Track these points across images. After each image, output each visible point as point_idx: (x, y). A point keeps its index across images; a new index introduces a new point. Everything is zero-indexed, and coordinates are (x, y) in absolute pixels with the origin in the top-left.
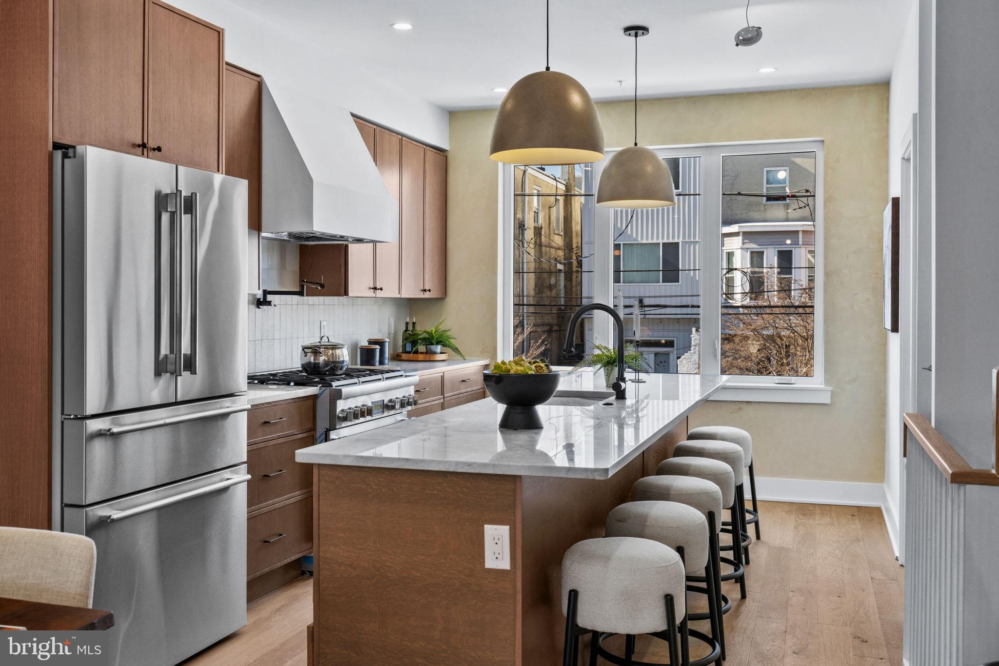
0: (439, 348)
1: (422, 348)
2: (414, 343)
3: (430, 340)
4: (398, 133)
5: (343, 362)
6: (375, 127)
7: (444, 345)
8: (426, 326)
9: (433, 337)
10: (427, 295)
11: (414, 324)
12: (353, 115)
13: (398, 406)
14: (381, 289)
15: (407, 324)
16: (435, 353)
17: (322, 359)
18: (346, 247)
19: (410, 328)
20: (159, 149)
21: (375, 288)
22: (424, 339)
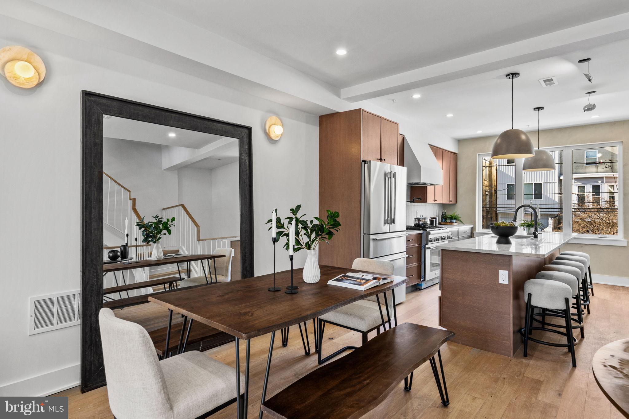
0: (455, 221)
1: (448, 221)
2: (446, 219)
3: (451, 218)
4: (442, 149)
5: (428, 224)
6: (435, 147)
7: (456, 220)
8: (449, 213)
9: (452, 217)
10: (451, 203)
11: (445, 212)
12: (429, 144)
13: (446, 239)
14: (437, 200)
15: (443, 212)
16: (453, 222)
17: (421, 222)
18: (427, 187)
19: (444, 214)
20: (384, 160)
21: (435, 200)
22: (449, 218)
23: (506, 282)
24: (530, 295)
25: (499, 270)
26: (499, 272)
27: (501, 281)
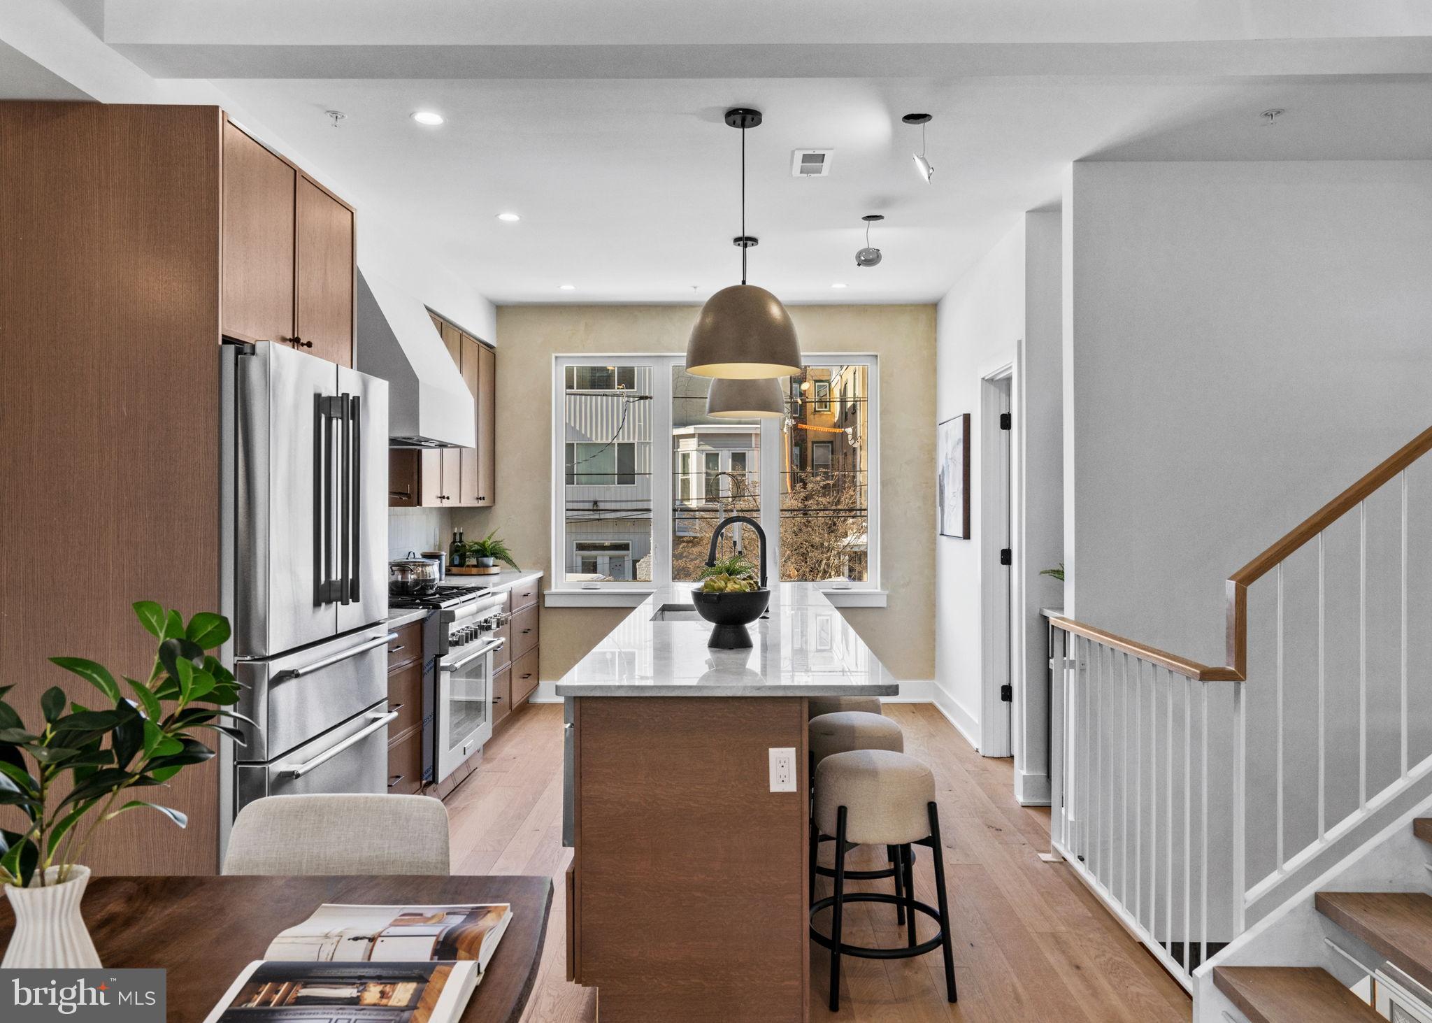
0: (491, 561)
1: (473, 561)
2: (463, 557)
3: (482, 552)
4: (459, 329)
5: (434, 580)
6: (442, 320)
7: (497, 558)
8: (472, 537)
9: (485, 549)
10: (481, 504)
11: (461, 534)
12: (428, 309)
13: (494, 626)
14: (448, 498)
15: (455, 534)
16: (487, 566)
17: (411, 577)
18: (420, 452)
19: (458, 539)
20: (309, 345)
21: (444, 497)
22: (477, 551)
23: (791, 786)
24: (842, 812)
25: (771, 750)
26: (768, 754)
27: (775, 786)
